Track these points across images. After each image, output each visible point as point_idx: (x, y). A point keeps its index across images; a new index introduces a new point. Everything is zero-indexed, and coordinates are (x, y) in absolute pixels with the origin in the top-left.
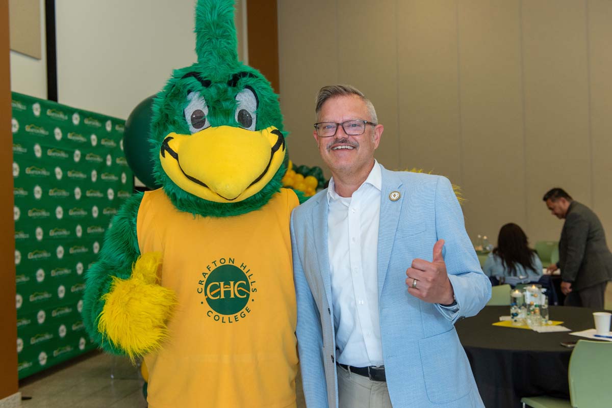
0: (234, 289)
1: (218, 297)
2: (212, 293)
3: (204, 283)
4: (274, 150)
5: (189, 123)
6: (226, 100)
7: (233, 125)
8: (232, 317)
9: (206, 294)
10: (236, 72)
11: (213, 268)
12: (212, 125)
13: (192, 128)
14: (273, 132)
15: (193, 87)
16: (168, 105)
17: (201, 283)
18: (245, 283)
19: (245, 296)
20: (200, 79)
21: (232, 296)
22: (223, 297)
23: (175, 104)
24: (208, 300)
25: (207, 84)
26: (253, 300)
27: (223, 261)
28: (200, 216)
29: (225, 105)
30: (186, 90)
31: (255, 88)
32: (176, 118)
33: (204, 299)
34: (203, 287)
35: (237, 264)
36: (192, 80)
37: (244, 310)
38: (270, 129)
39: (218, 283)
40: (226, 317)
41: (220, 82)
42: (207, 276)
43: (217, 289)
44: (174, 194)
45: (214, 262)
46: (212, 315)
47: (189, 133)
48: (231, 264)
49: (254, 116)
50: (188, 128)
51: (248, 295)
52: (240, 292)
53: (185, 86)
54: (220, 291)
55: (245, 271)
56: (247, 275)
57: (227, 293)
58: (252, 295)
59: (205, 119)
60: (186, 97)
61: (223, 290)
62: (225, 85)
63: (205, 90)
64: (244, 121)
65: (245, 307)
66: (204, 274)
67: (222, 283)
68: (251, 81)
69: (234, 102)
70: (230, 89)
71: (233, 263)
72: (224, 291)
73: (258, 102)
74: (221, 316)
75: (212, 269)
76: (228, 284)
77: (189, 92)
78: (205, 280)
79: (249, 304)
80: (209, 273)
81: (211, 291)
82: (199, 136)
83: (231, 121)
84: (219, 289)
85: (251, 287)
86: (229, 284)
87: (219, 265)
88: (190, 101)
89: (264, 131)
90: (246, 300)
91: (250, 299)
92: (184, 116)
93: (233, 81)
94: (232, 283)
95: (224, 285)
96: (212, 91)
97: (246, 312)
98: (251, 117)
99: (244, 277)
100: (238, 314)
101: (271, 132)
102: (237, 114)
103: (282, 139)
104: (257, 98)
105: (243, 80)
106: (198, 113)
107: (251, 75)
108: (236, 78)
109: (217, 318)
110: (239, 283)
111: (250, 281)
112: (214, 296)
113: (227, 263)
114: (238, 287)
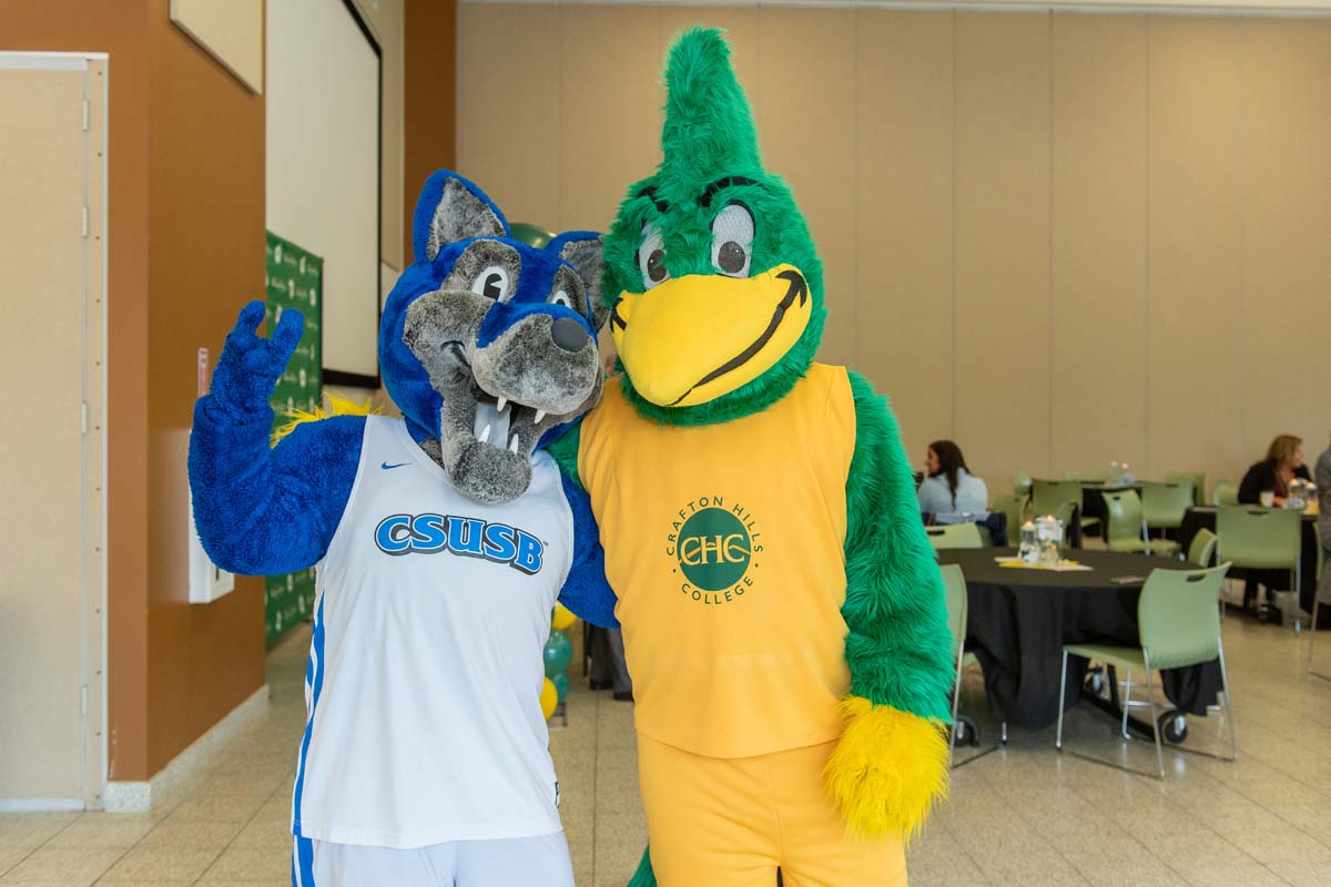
0: (722, 548)
1: (698, 562)
2: (689, 555)
3: (676, 539)
4: (784, 306)
5: (646, 273)
6: (693, 231)
7: (710, 270)
8: (721, 594)
9: (680, 558)
10: (711, 181)
11: (689, 514)
12: (676, 274)
13: (647, 281)
14: (782, 276)
15: (648, 213)
16: (613, 247)
17: (671, 538)
18: (741, 536)
19: (742, 559)
20: (653, 199)
21: (720, 559)
22: (705, 561)
23: (623, 245)
24: (683, 565)
25: (663, 207)
26: (757, 565)
27: (704, 502)
29: (691, 239)
30: (638, 220)
31: (747, 201)
32: (623, 267)
33: (676, 564)
34: (675, 544)
35: (727, 506)
36: (646, 201)
37: (741, 582)
38: (775, 271)
39: (696, 539)
40: (711, 594)
41: (684, 201)
42: (680, 527)
43: (695, 548)
45: (691, 504)
46: (689, 591)
47: (644, 290)
48: (717, 506)
49: (748, 251)
50: (641, 282)
51: (748, 558)
52: (734, 553)
53: (635, 212)
54: (700, 552)
55: (740, 518)
56: (745, 524)
57: (712, 555)
58: (755, 557)
59: (664, 264)
60: (640, 231)
61: (704, 549)
62: (693, 205)
64: (732, 261)
65: (743, 577)
66: (676, 524)
67: (703, 539)
68: (739, 191)
69: (706, 232)
70: (700, 210)
71: (720, 504)
72: (708, 552)
73: (755, 225)
74: (703, 592)
75: (687, 517)
76: (711, 539)
77: (644, 221)
78: (678, 534)
79: (750, 572)
80: (684, 522)
81: (687, 553)
82: (656, 290)
83: (701, 264)
84: (698, 550)
85: (752, 545)
86: (715, 541)
87: (698, 508)
88: (645, 237)
89: (765, 277)
90: (744, 565)
91: (751, 565)
92: (637, 261)
93: (705, 200)
94: (719, 538)
95: (707, 541)
97: (744, 585)
98: (743, 253)
99: (738, 527)
100: (731, 589)
101: (779, 276)
102: (716, 251)
103: (798, 285)
104: (753, 220)
105: (724, 194)
106: (656, 255)
107: (740, 181)
108: (711, 190)
109: (696, 595)
110: (730, 537)
111: (750, 535)
112: (691, 559)
113: (711, 505)
114: (732, 542)
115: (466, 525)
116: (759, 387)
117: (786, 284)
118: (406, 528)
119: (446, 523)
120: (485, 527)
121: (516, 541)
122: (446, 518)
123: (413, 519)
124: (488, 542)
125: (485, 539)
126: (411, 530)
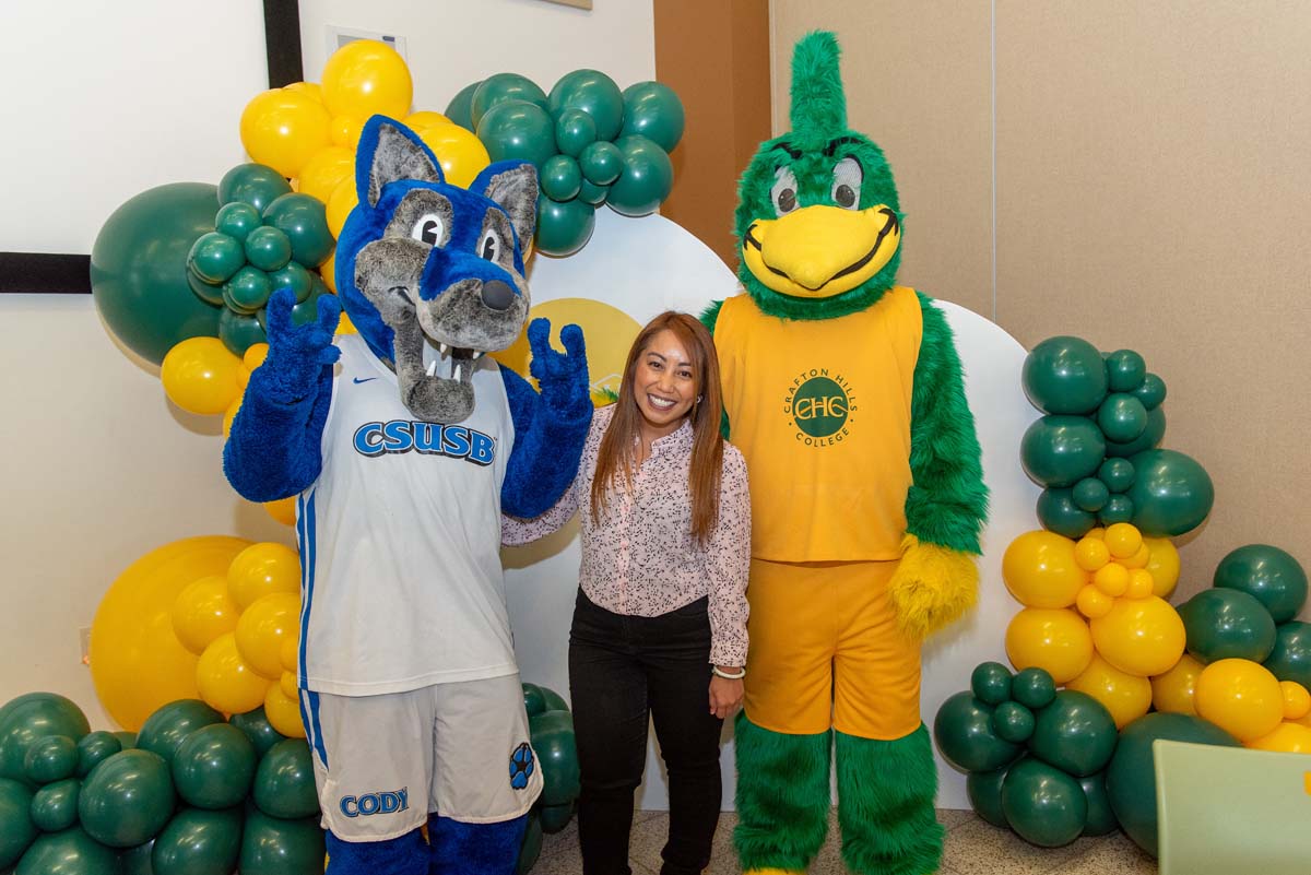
0: (827, 406)
1: (808, 417)
2: (802, 412)
3: (792, 400)
4: (882, 235)
5: (776, 205)
6: (820, 172)
7: (830, 203)
8: (825, 439)
9: (794, 414)
10: (834, 137)
11: (802, 382)
12: (802, 206)
13: (778, 212)
14: (882, 211)
15: (781, 161)
16: (752, 185)
17: (788, 400)
18: (841, 399)
19: (842, 415)
20: (788, 150)
21: (825, 414)
22: (814, 416)
23: (760, 184)
24: (797, 420)
25: (797, 155)
26: (852, 421)
27: (814, 373)
28: (789, 320)
29: (819, 179)
30: (773, 166)
31: (858, 156)
32: (760, 201)
33: (792, 418)
34: (791, 405)
35: (832, 377)
36: (781, 151)
37: (840, 431)
38: (877, 208)
39: (808, 400)
40: (819, 440)
41: (813, 151)
42: (795, 392)
43: (807, 406)
44: (759, 294)
45: (803, 375)
46: (803, 439)
47: (776, 218)
48: (824, 376)
49: (857, 193)
50: (774, 213)
51: (846, 414)
52: (836, 410)
53: (771, 160)
54: (811, 409)
55: (841, 385)
56: (844, 390)
57: (819, 411)
58: (851, 414)
59: (794, 199)
60: (773, 175)
61: (814, 407)
62: (819, 155)
63: (795, 164)
64: (845, 198)
65: (842, 428)
66: (792, 390)
67: (813, 400)
68: (853, 148)
69: (830, 174)
70: (826, 160)
71: (827, 375)
72: (816, 409)
73: (863, 174)
74: (813, 439)
75: (801, 384)
76: (819, 399)
77: (777, 167)
78: (794, 396)
79: (847, 425)
80: (798, 388)
81: (800, 410)
82: (786, 219)
83: (825, 198)
84: (809, 407)
85: (849, 405)
86: (823, 400)
87: (809, 377)
88: (777, 179)
89: (870, 211)
90: (842, 420)
91: (848, 420)
92: (770, 197)
93: (831, 151)
94: (825, 399)
95: (817, 401)
96: (803, 163)
97: (842, 434)
98: (853, 194)
99: (840, 392)
100: (833, 436)
101: (880, 212)
102: (834, 191)
103: (894, 221)
104: (862, 170)
105: (844, 148)
106: (786, 193)
107: (854, 140)
108: (833, 145)
109: (808, 441)
110: (833, 399)
111: (848, 397)
112: (803, 415)
113: (819, 375)
114: (833, 403)
115: (428, 428)
116: (861, 292)
117: (885, 218)
118: (379, 434)
119: (412, 427)
120: (444, 429)
121: (469, 439)
122: (411, 423)
123: (384, 425)
124: (446, 442)
125: (444, 439)
126: (383, 435)
